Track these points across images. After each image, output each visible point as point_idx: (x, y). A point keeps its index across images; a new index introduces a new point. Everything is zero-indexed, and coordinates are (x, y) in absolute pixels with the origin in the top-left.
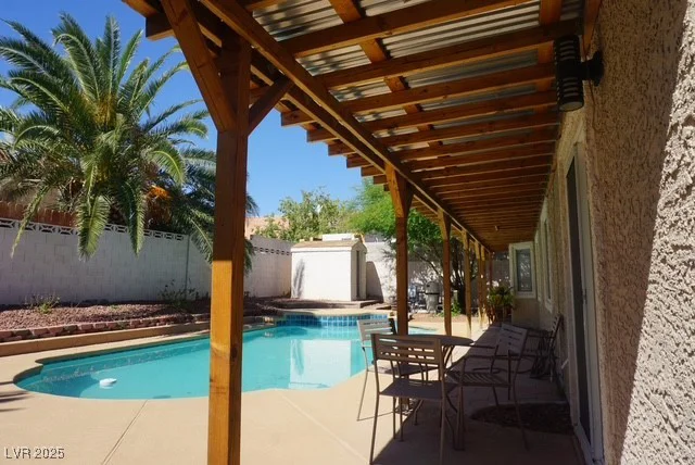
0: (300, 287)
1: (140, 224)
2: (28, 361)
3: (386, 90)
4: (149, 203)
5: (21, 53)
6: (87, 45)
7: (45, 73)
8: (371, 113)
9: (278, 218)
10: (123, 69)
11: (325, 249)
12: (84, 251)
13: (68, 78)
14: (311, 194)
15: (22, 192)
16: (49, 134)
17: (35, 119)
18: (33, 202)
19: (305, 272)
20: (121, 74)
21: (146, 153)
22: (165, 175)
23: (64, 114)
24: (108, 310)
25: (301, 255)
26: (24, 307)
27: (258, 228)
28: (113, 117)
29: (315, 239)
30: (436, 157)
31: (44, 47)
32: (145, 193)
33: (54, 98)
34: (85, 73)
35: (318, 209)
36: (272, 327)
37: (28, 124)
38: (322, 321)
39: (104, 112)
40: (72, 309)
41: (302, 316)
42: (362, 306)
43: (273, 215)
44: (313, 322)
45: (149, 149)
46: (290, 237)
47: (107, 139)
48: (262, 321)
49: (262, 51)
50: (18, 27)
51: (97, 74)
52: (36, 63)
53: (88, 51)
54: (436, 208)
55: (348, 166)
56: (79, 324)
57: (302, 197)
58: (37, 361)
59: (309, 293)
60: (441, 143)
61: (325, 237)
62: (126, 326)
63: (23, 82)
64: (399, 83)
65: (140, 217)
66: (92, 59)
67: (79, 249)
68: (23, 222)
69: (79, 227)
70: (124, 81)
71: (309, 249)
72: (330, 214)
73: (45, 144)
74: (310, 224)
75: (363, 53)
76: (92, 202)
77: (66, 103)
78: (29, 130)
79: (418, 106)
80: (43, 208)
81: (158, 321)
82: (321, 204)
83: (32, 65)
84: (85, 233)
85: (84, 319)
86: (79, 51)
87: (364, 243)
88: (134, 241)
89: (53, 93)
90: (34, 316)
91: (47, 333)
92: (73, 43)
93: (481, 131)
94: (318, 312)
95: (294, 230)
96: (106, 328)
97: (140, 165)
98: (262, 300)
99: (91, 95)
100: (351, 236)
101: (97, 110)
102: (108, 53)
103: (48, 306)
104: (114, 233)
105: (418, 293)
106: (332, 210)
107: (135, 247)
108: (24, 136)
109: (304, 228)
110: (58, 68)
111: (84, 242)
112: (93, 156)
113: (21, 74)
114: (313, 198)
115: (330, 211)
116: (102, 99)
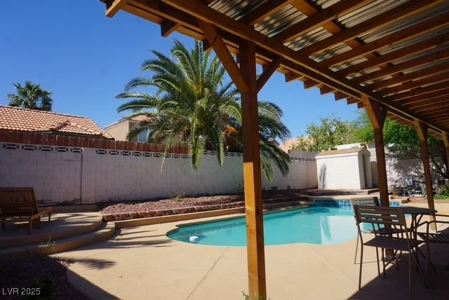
0: (324, 181)
1: (222, 149)
2: (172, 226)
3: (349, 48)
4: (226, 136)
5: (158, 66)
6: (187, 54)
7: (169, 73)
8: (344, 64)
9: (306, 138)
10: (206, 62)
11: (339, 155)
12: (195, 167)
13: (180, 74)
14: (327, 120)
15: (163, 138)
16: (173, 106)
17: (166, 99)
18: (169, 142)
19: (327, 171)
20: (205, 66)
21: (222, 107)
22: (234, 119)
23: (179, 93)
24: (209, 199)
25: (323, 161)
26: (169, 198)
27: (293, 145)
28: (203, 90)
29: (332, 149)
30: (400, 84)
31: (168, 60)
32: (223, 131)
33: (174, 86)
34: (187, 69)
35: (333, 129)
36: (305, 208)
37: (163, 101)
38: (340, 203)
39: (198, 89)
40: (191, 199)
41: (326, 201)
42: (369, 193)
43: (302, 136)
44: (334, 204)
45: (223, 105)
46: (315, 149)
47: (201, 103)
48: (299, 204)
49: (261, 45)
50: (155, 52)
51: (193, 68)
52: (164, 69)
53: (188, 57)
54: (412, 120)
55: (336, 100)
56: (195, 207)
57: (321, 121)
58: (177, 226)
59: (331, 185)
60: (401, 74)
61: (339, 147)
62: (219, 208)
63: (159, 81)
64: (356, 42)
65: (221, 145)
66: (190, 61)
67: (192, 165)
68: (165, 154)
69: (191, 154)
70: (207, 70)
71: (328, 156)
72: (342, 131)
73: (171, 111)
74: (328, 139)
75: (325, 31)
76: (196, 140)
77: (179, 87)
78: (164, 105)
79: (375, 53)
80: (174, 145)
81: (236, 205)
82: (335, 126)
83: (162, 70)
84: (194, 156)
85: (197, 204)
86: (184, 58)
87: (368, 149)
88: (219, 160)
89: (173, 83)
90: (173, 202)
91: (180, 211)
92: (181, 54)
93: (429, 61)
94: (336, 198)
95: (317, 145)
96: (208, 209)
97: (219, 115)
98: (299, 191)
99: (191, 80)
100: (359, 145)
101: (195, 87)
102: (198, 55)
103: (180, 197)
104: (209, 156)
105: (414, 182)
106: (343, 129)
107: (220, 162)
108: (162, 109)
109: (324, 142)
110: (174, 69)
111: (194, 161)
112: (194, 113)
113: (158, 77)
114: (329, 122)
115: (342, 129)
116: (197, 81)
